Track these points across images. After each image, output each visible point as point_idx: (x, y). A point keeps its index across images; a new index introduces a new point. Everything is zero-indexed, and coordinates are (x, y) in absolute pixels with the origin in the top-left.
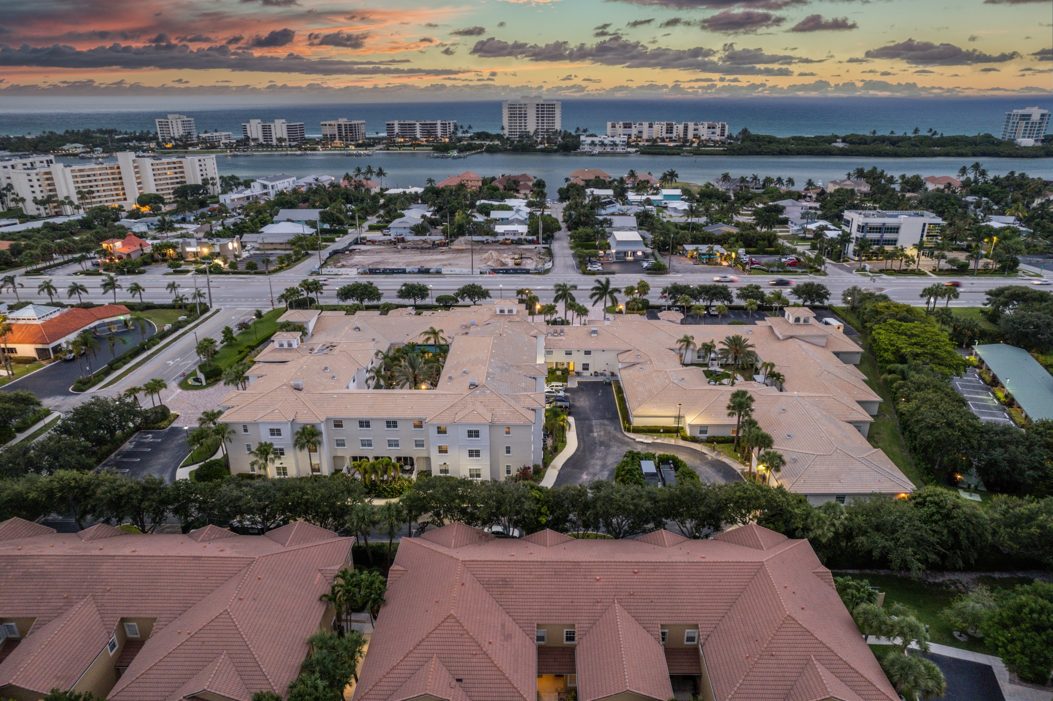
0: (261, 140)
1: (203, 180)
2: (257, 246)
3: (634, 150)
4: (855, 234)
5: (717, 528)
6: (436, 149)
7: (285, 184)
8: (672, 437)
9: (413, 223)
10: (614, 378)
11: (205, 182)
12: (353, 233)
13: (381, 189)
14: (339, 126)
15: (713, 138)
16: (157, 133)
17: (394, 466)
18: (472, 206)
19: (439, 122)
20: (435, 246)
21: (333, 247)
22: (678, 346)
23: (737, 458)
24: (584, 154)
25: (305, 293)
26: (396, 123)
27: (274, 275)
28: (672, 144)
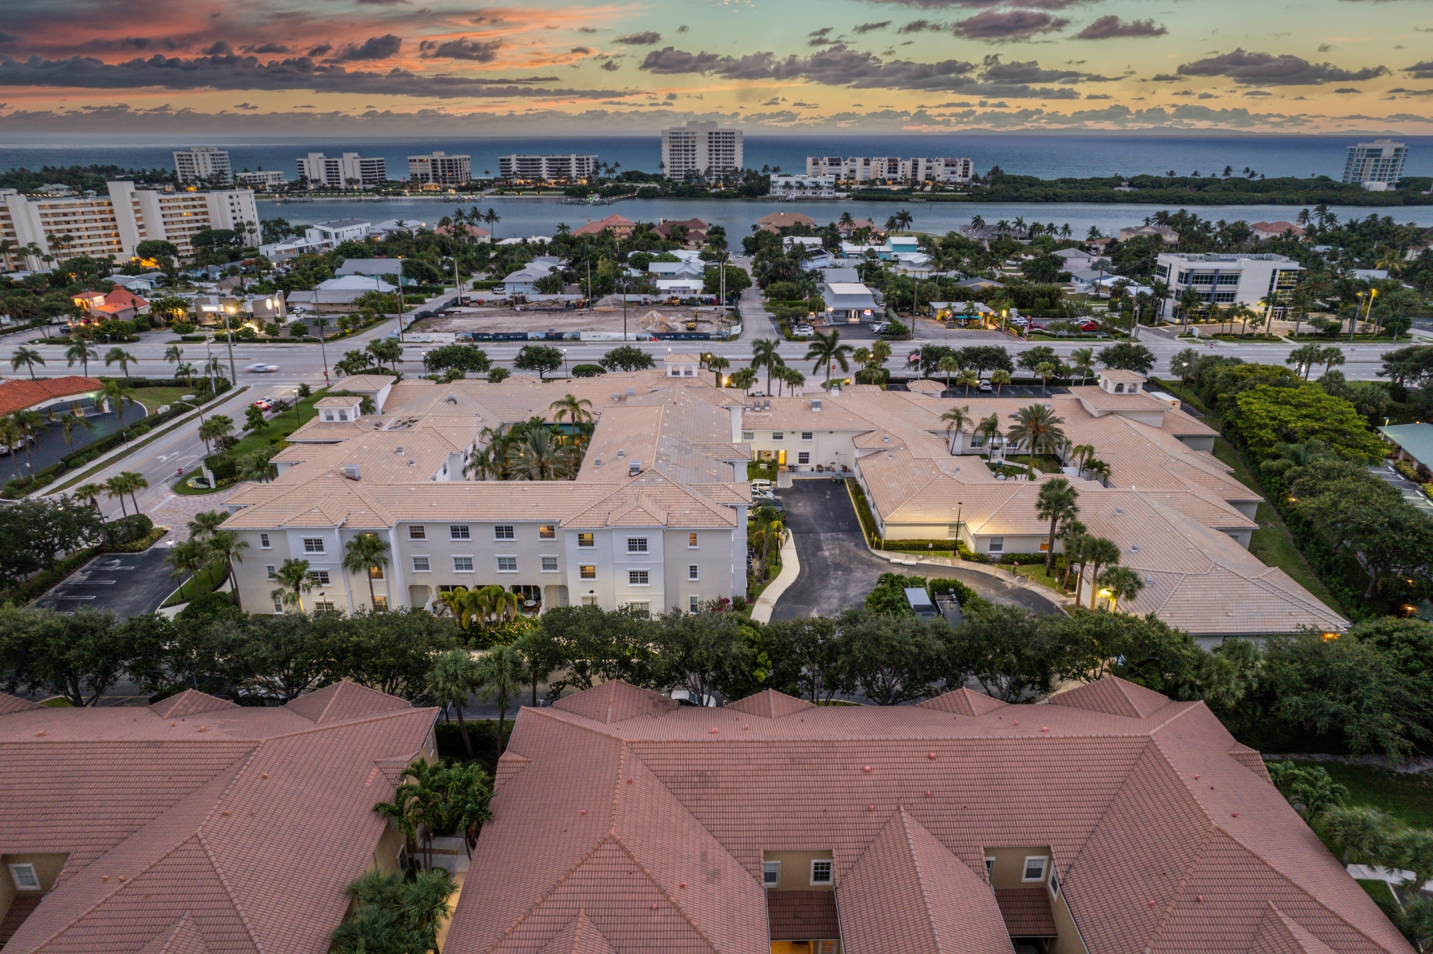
0: (324, 180)
1: (236, 225)
2: (310, 308)
3: (844, 194)
4: (1174, 284)
5: (1046, 687)
6: (570, 193)
7: (354, 232)
8: (947, 556)
9: (537, 276)
10: (847, 475)
11: (240, 228)
12: (450, 293)
13: (493, 240)
14: (434, 162)
15: (952, 180)
16: (175, 172)
17: (508, 597)
18: (623, 258)
19: (573, 157)
20: (569, 307)
21: (420, 309)
22: (944, 425)
23: (1053, 586)
24: (776, 199)
25: (375, 361)
26: (513, 157)
27: (332, 343)
28: (895, 188)
